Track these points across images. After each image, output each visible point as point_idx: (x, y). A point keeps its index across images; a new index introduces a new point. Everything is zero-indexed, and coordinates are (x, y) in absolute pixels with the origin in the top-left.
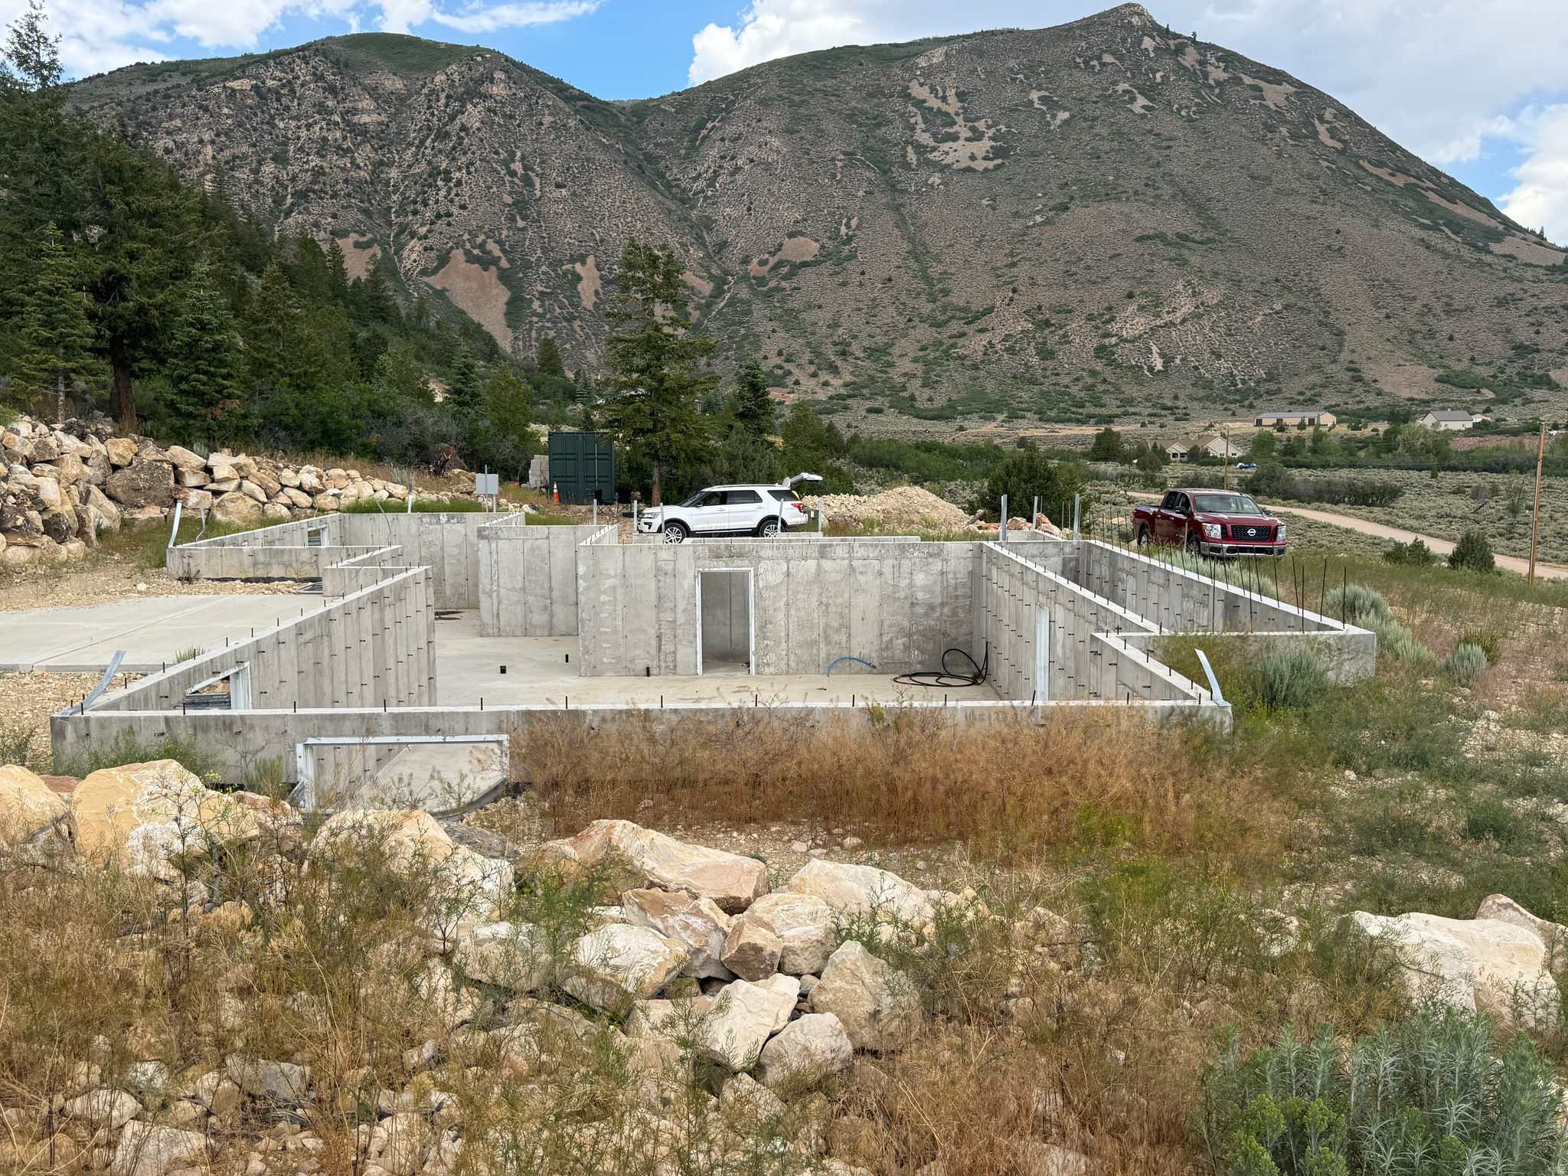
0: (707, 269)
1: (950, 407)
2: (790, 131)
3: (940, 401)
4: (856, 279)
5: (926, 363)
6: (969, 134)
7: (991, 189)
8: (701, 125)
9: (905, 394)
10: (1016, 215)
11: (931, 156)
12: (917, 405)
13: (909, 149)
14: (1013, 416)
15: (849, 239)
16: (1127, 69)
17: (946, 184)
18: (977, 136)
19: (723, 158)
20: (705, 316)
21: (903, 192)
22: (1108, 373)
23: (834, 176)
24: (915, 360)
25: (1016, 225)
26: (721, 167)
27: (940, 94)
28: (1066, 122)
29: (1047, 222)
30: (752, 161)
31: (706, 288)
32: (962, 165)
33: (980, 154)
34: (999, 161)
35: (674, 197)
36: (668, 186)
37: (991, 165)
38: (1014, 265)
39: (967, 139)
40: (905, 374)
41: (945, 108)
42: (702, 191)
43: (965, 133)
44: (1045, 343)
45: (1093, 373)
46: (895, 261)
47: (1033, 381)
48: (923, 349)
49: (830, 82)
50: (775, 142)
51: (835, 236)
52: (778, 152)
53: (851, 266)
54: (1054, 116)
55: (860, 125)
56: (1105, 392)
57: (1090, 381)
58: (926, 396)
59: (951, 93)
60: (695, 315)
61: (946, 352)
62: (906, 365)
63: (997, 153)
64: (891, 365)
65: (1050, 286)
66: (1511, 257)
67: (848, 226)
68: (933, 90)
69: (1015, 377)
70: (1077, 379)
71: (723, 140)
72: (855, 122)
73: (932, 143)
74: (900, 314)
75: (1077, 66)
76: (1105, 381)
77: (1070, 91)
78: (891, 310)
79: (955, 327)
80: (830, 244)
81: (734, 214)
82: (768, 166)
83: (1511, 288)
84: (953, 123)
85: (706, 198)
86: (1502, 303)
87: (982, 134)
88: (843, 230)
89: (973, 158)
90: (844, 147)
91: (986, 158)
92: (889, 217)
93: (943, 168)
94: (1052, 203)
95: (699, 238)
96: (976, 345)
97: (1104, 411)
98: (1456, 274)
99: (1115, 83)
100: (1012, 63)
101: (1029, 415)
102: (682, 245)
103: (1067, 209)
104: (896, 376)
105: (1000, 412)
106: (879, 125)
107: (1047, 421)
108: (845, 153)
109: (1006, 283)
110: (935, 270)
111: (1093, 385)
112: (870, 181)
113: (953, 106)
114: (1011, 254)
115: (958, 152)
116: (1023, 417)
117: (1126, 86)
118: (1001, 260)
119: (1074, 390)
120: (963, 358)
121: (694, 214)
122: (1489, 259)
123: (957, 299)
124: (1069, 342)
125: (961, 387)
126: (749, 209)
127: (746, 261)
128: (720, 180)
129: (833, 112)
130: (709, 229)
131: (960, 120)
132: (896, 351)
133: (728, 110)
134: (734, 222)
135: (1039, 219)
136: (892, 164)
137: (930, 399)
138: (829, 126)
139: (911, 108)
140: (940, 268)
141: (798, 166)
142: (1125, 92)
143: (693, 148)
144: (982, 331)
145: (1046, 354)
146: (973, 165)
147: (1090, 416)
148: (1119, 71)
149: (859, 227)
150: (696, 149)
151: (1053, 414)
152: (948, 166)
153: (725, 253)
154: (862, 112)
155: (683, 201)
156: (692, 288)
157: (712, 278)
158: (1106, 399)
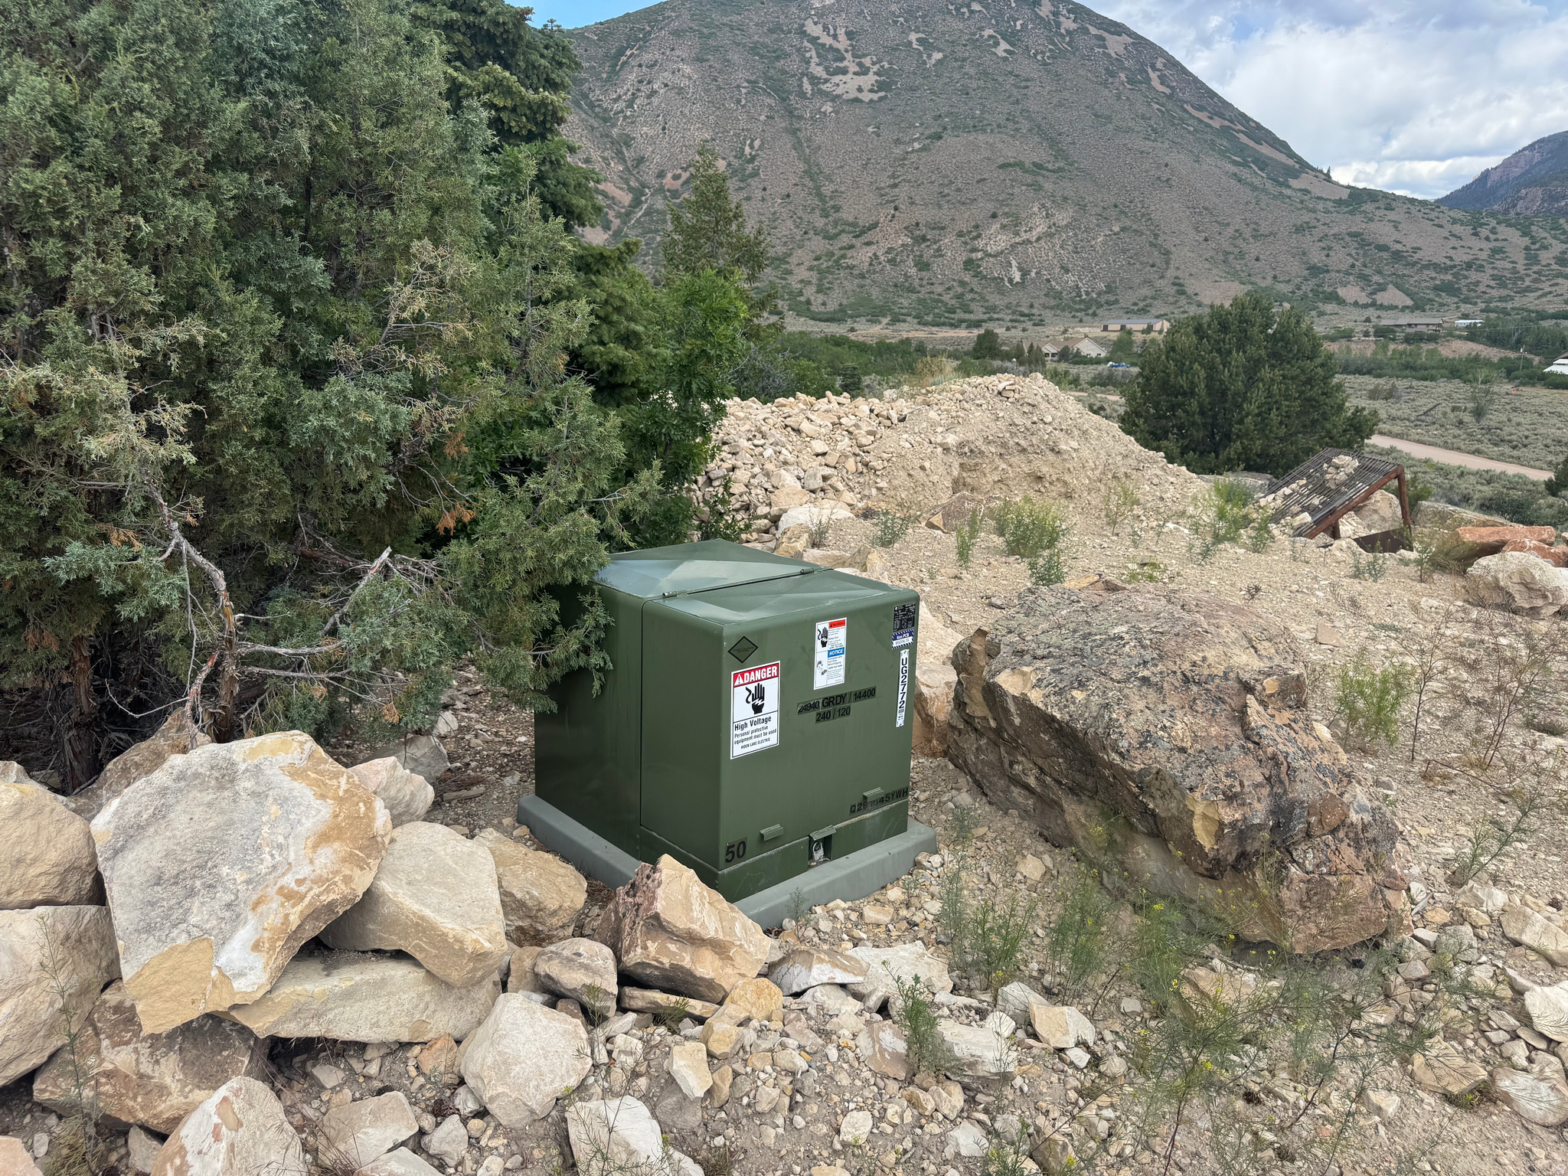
0: (627, 182)
1: (841, 311)
2: (700, 60)
3: (832, 306)
4: (759, 194)
5: (820, 272)
6: (857, 69)
7: (875, 118)
8: (621, 52)
9: (802, 299)
10: (897, 142)
11: (823, 87)
12: (813, 308)
13: (805, 80)
14: (895, 320)
15: (753, 159)
16: (992, 17)
17: (837, 112)
18: (864, 71)
19: (640, 82)
20: (625, 223)
21: (800, 118)
22: (975, 283)
23: (739, 101)
24: (811, 269)
25: (898, 151)
26: (638, 90)
27: (832, 32)
28: (939, 62)
29: (924, 149)
30: (666, 85)
31: (626, 198)
32: (851, 96)
33: (866, 87)
34: (882, 94)
35: (597, 116)
36: (592, 106)
37: (875, 96)
38: (895, 186)
39: (855, 73)
40: (802, 281)
41: (836, 45)
42: (622, 111)
43: (855, 68)
44: (921, 256)
45: (962, 283)
46: (794, 179)
47: (911, 290)
48: (817, 259)
49: (735, 18)
50: (687, 69)
51: (740, 154)
52: (690, 78)
53: (753, 182)
54: (929, 56)
55: (762, 57)
56: (972, 300)
57: (960, 290)
58: (820, 301)
59: (841, 32)
60: (616, 223)
61: (837, 262)
62: (802, 273)
63: (881, 86)
64: (790, 272)
65: (926, 205)
66: (1306, 191)
67: (752, 147)
68: (825, 28)
69: (896, 286)
70: (949, 289)
71: (640, 66)
72: (757, 54)
73: (825, 76)
74: (797, 227)
75: (949, 12)
76: (972, 290)
77: (943, 34)
78: (789, 223)
79: (845, 239)
80: (736, 163)
81: (651, 133)
82: (680, 91)
83: (1307, 217)
84: (843, 59)
85: (625, 117)
86: (1299, 229)
87: (868, 69)
88: (747, 150)
89: (860, 90)
90: (747, 75)
91: (871, 91)
92: (787, 141)
93: (835, 98)
94: (927, 132)
95: (619, 153)
96: (862, 256)
97: (972, 317)
98: (1263, 205)
99: (981, 29)
100: (894, 8)
101: (909, 319)
102: (604, 159)
103: (941, 137)
104: (794, 283)
105: (884, 316)
106: (778, 58)
107: (926, 324)
108: (748, 81)
109: (888, 202)
110: (827, 189)
111: (962, 294)
112: (770, 106)
113: (843, 43)
114: (893, 176)
115: (848, 85)
116: (904, 321)
117: (991, 32)
118: (884, 181)
119: (946, 298)
120: (852, 267)
121: (615, 132)
122: (1288, 192)
123: (847, 215)
124: (942, 256)
125: (850, 293)
126: (664, 129)
127: (661, 175)
128: (638, 101)
129: (738, 45)
130: (628, 146)
131: (848, 56)
132: (793, 260)
133: (645, 40)
134: (652, 140)
135: (917, 145)
136: (790, 92)
137: (824, 304)
138: (735, 57)
139: (806, 44)
140: (832, 187)
141: (707, 91)
142: (991, 37)
143: (614, 72)
144: (868, 244)
145: (923, 266)
146: (860, 96)
147: (962, 321)
148: (985, 18)
149: (761, 148)
150: (617, 73)
151: (930, 318)
152: (838, 96)
153: (642, 167)
154: (764, 46)
155: (605, 120)
156: (613, 198)
157: (631, 189)
158: (973, 306)
